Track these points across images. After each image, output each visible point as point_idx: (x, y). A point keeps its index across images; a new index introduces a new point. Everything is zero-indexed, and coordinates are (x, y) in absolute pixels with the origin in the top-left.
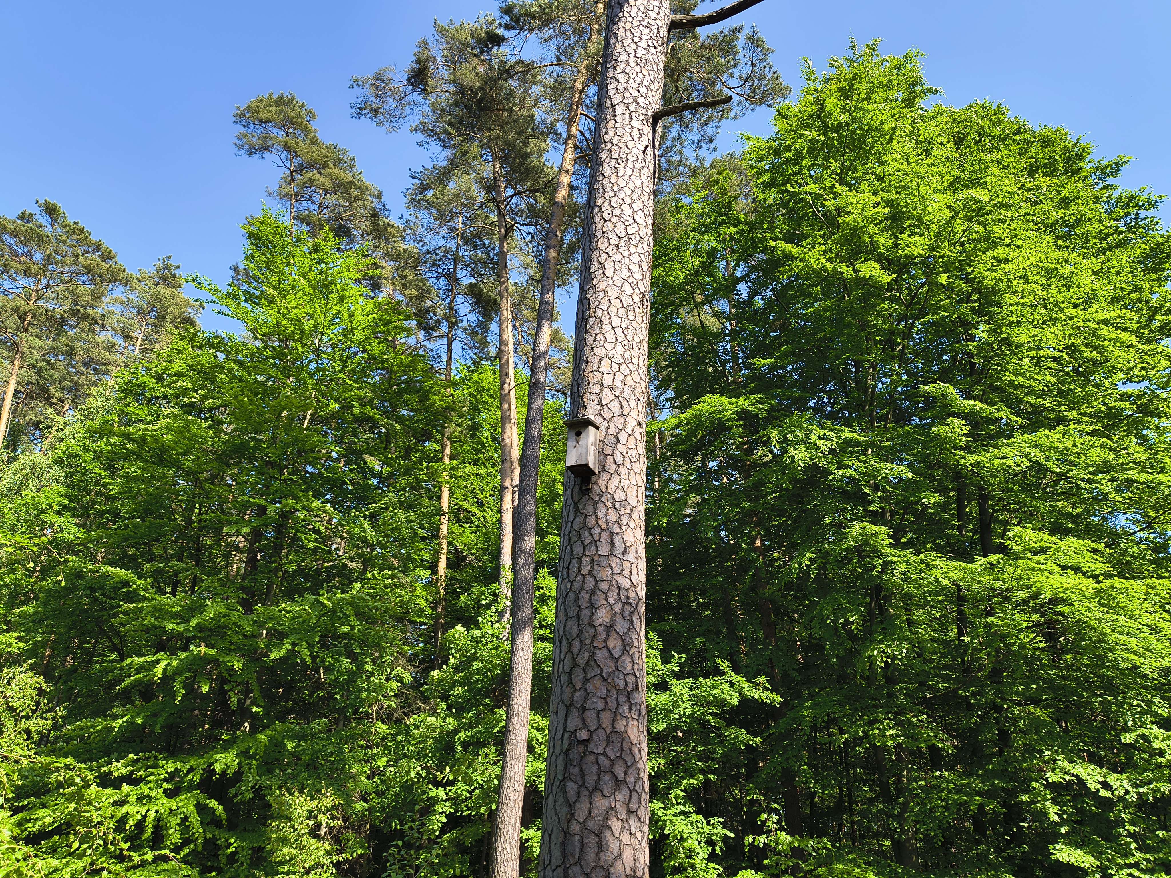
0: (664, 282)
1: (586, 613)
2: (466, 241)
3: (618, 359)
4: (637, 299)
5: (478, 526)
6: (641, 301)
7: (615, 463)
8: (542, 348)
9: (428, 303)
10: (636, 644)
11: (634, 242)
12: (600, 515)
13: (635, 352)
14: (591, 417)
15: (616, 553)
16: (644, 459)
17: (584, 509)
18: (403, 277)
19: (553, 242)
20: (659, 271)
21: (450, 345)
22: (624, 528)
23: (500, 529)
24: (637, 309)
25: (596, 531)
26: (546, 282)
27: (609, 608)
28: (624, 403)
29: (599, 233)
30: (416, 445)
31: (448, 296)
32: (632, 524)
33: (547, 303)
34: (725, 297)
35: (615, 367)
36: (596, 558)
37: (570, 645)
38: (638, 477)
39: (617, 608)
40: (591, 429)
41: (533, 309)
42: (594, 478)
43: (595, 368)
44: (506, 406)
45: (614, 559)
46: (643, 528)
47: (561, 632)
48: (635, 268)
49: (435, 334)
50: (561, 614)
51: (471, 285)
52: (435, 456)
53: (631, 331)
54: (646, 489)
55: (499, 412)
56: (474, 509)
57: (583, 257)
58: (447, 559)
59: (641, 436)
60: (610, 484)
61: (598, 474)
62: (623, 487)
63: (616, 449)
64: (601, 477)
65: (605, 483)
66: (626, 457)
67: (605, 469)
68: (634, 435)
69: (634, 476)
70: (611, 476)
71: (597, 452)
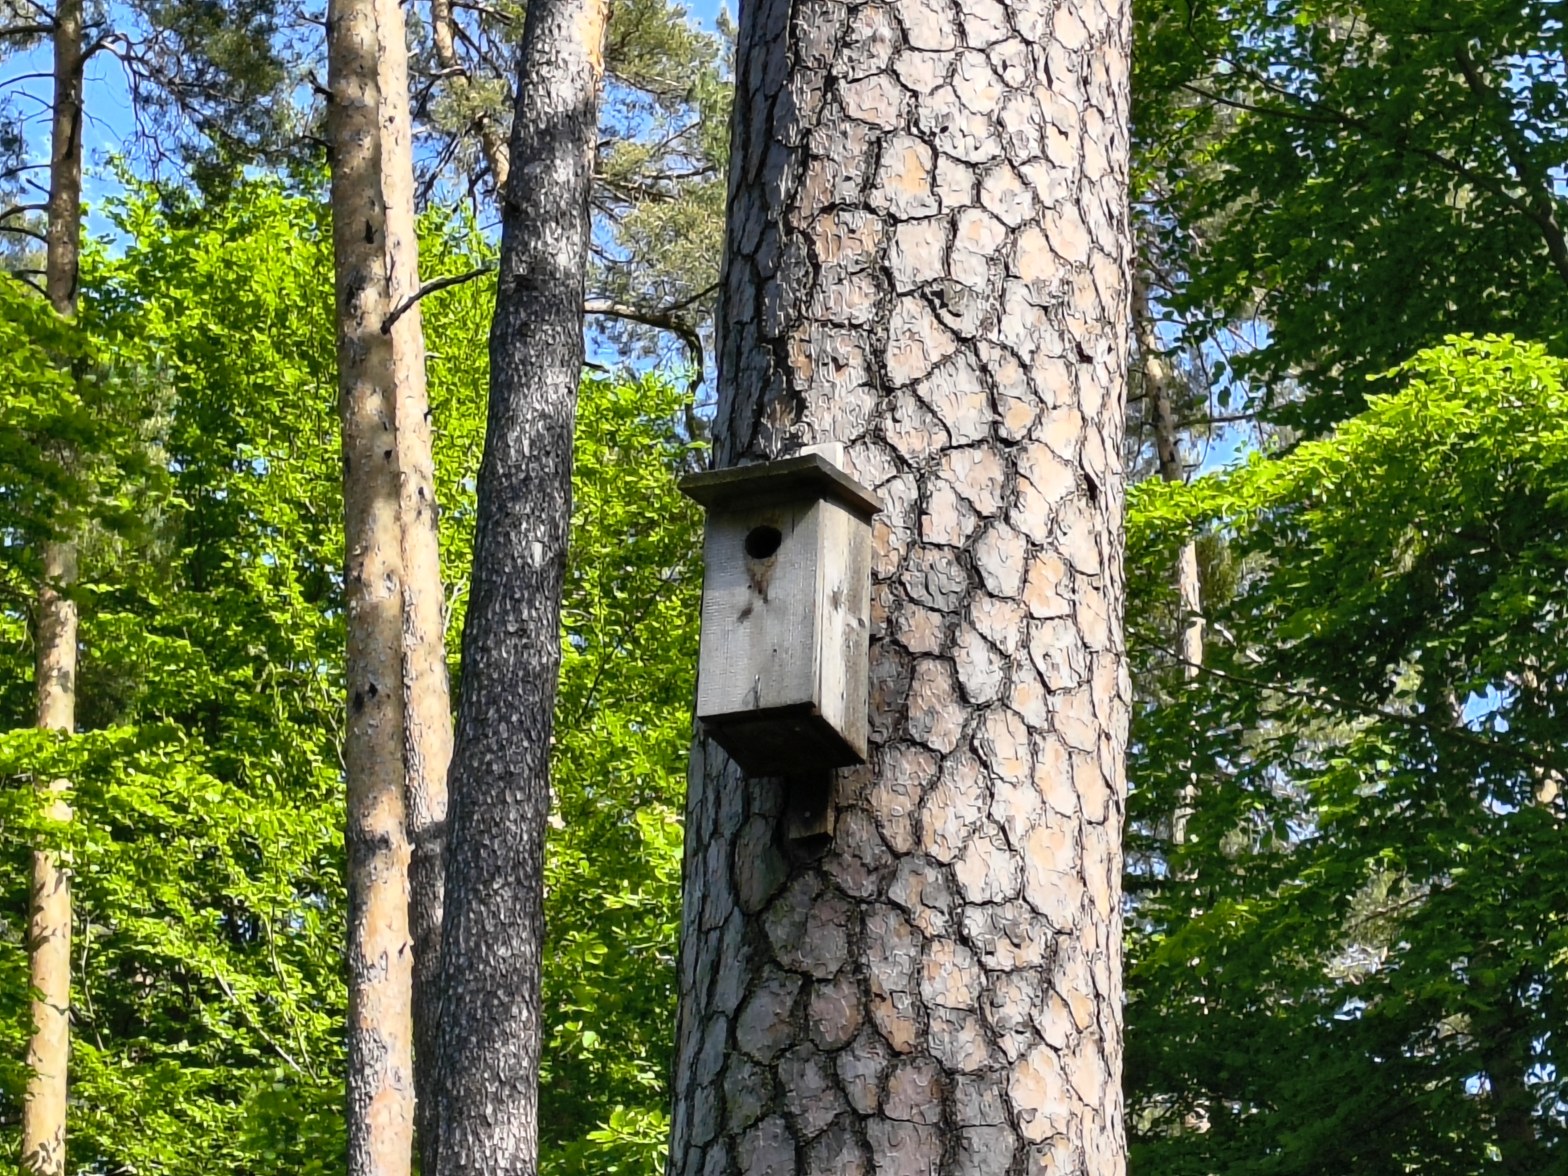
3: (971, 138)
7: (962, 695)
8: (563, 92)
12: (886, 975)
13: (1063, 103)
14: (833, 454)
16: (1114, 677)
17: (796, 942)
21: (69, 75)
22: (1012, 1044)
23: (348, 1068)
25: (863, 1066)
28: (1008, 375)
32: (1054, 1025)
35: (956, 183)
38: (1085, 770)
40: (831, 517)
42: (848, 781)
43: (849, 192)
46: (1113, 1046)
54: (1129, 843)
55: (335, 441)
56: (214, 965)
59: (1100, 554)
60: (935, 810)
61: (871, 756)
62: (1003, 829)
63: (964, 625)
64: (889, 774)
65: (909, 807)
66: (1020, 666)
67: (906, 730)
68: (1061, 549)
69: (1065, 766)
70: (941, 769)
71: (866, 643)
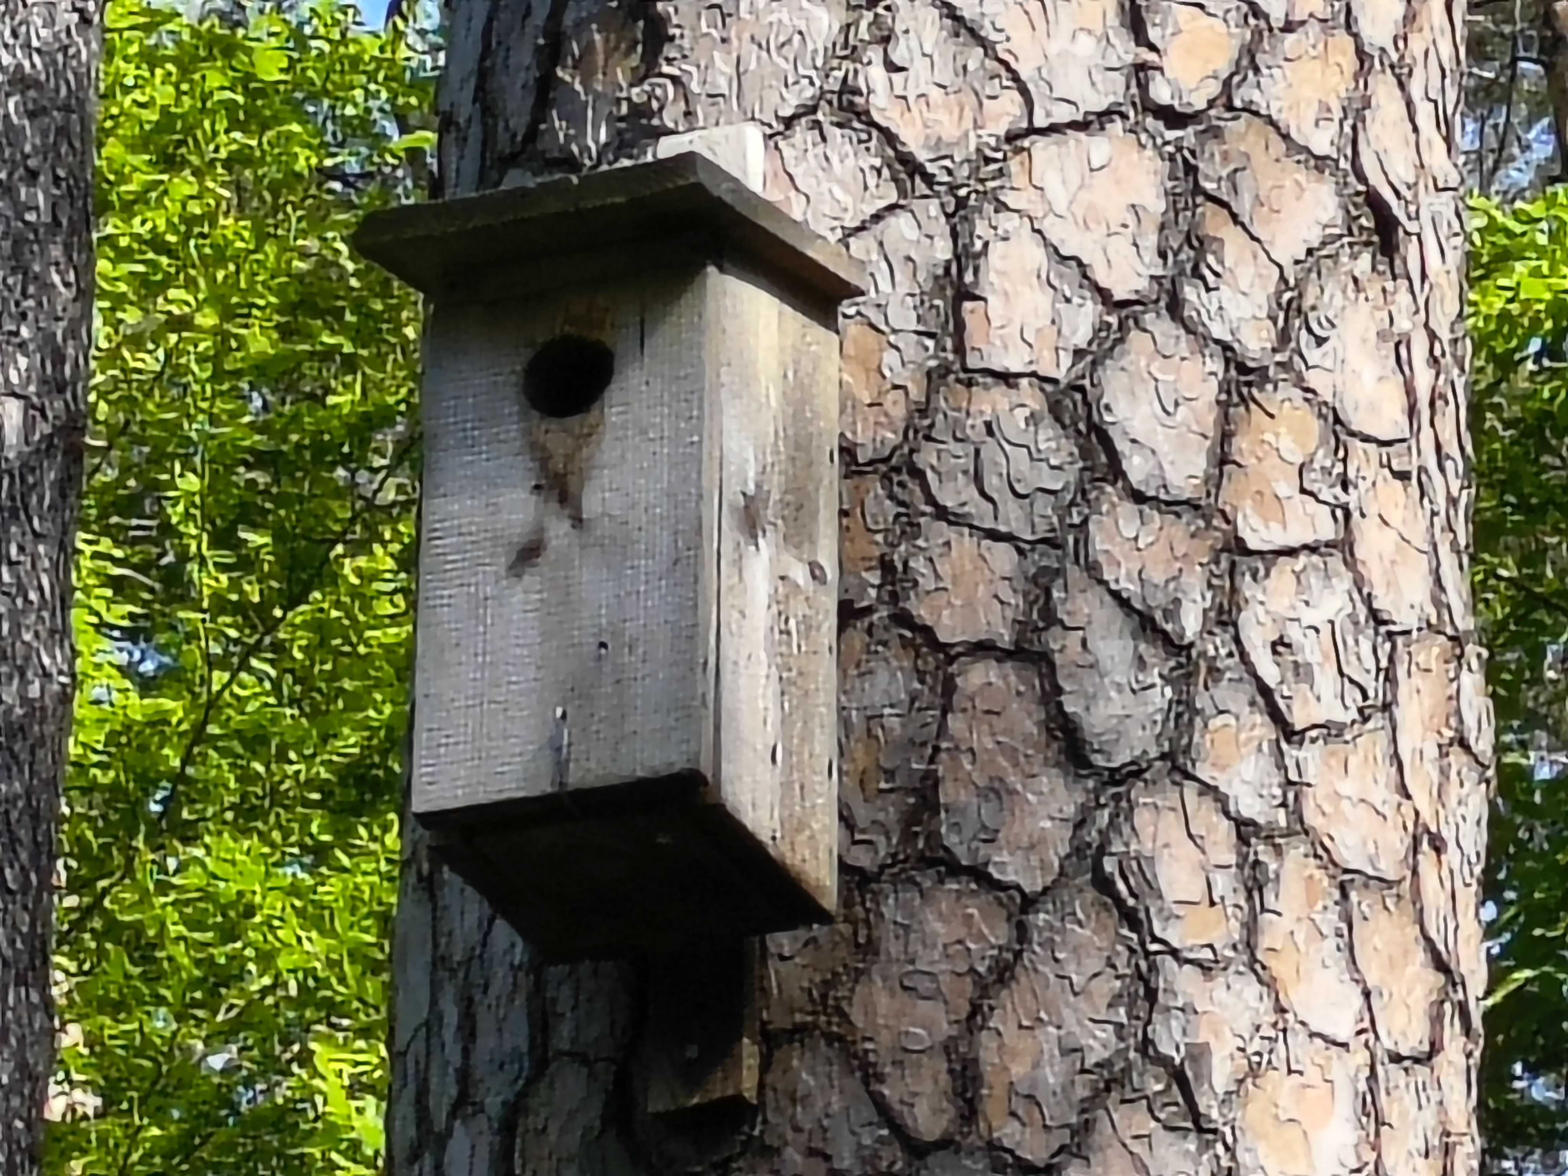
7: (1070, 746)
40: (741, 315)
42: (791, 966)
59: (1410, 390)
60: (1010, 1032)
61: (846, 902)
62: (1178, 1077)
63: (1074, 573)
64: (893, 947)
65: (946, 1029)
66: (1215, 672)
67: (934, 837)
68: (1313, 379)
69: (1331, 920)
70: (1022, 932)
71: (831, 622)
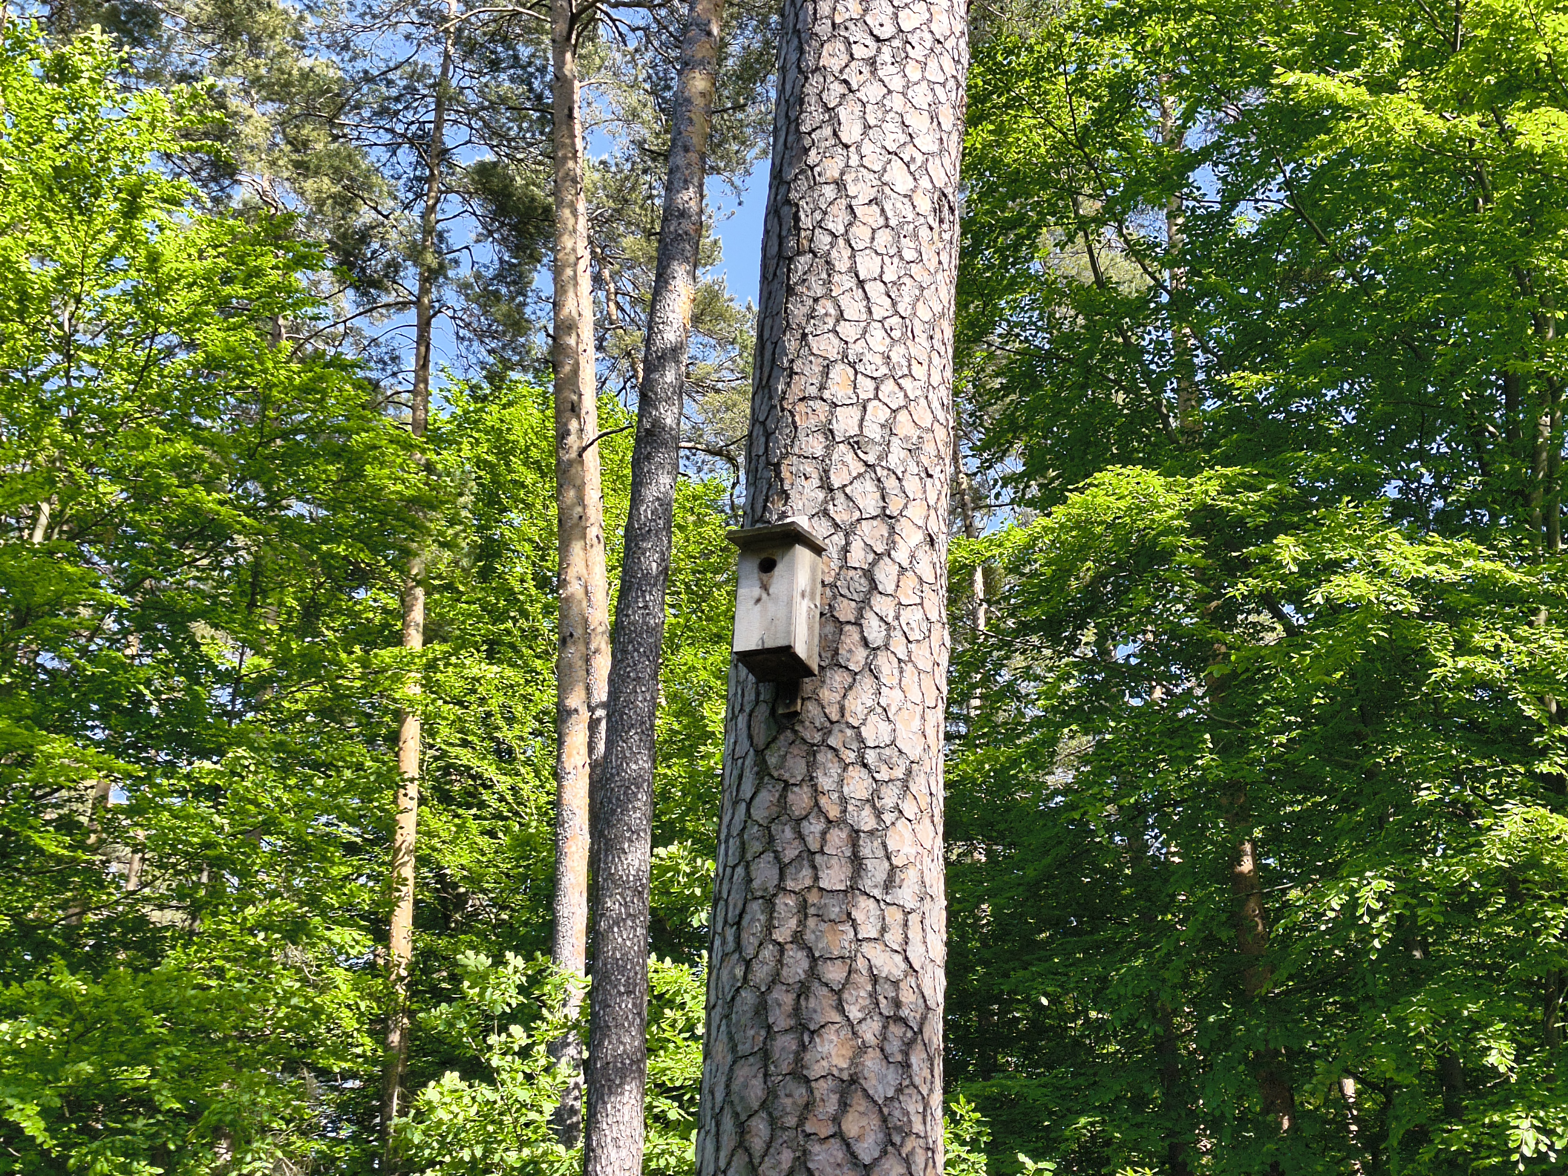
0: (996, 163)
1: (785, 1044)
2: (470, 49)
3: (874, 365)
4: (924, 204)
5: (499, 816)
6: (937, 211)
7: (865, 643)
8: (670, 336)
9: (365, 216)
10: (918, 1127)
11: (917, 53)
12: (826, 782)
13: (919, 348)
14: (803, 522)
15: (867, 884)
16: (942, 635)
17: (781, 766)
18: (299, 145)
19: (701, 50)
20: (983, 134)
21: (424, 326)
22: (888, 818)
23: (556, 823)
24: (924, 232)
25: (814, 828)
26: (680, 160)
27: (846, 1032)
28: (891, 484)
29: (823, 29)
30: (332, 594)
31: (419, 196)
32: (909, 808)
33: (683, 214)
34: (1155, 203)
35: (866, 387)
36: (813, 898)
37: (742, 1130)
38: (927, 681)
39: (870, 1031)
40: (802, 554)
41: (649, 234)
42: (808, 685)
43: (813, 391)
44: (572, 493)
45: (863, 901)
46: (939, 820)
47: (719, 1096)
48: (919, 122)
49: (385, 299)
50: (721, 1048)
51: (483, 170)
52: (386, 625)
53: (909, 291)
54: (949, 716)
55: (553, 511)
56: (490, 771)
57: (781, 91)
58: (416, 902)
59: (936, 573)
60: (851, 700)
61: (820, 673)
62: (885, 710)
63: (867, 608)
64: (829, 682)
65: (838, 698)
66: (895, 629)
67: (837, 660)
68: (916, 571)
69: (917, 679)
70: (854, 680)
71: (818, 616)
